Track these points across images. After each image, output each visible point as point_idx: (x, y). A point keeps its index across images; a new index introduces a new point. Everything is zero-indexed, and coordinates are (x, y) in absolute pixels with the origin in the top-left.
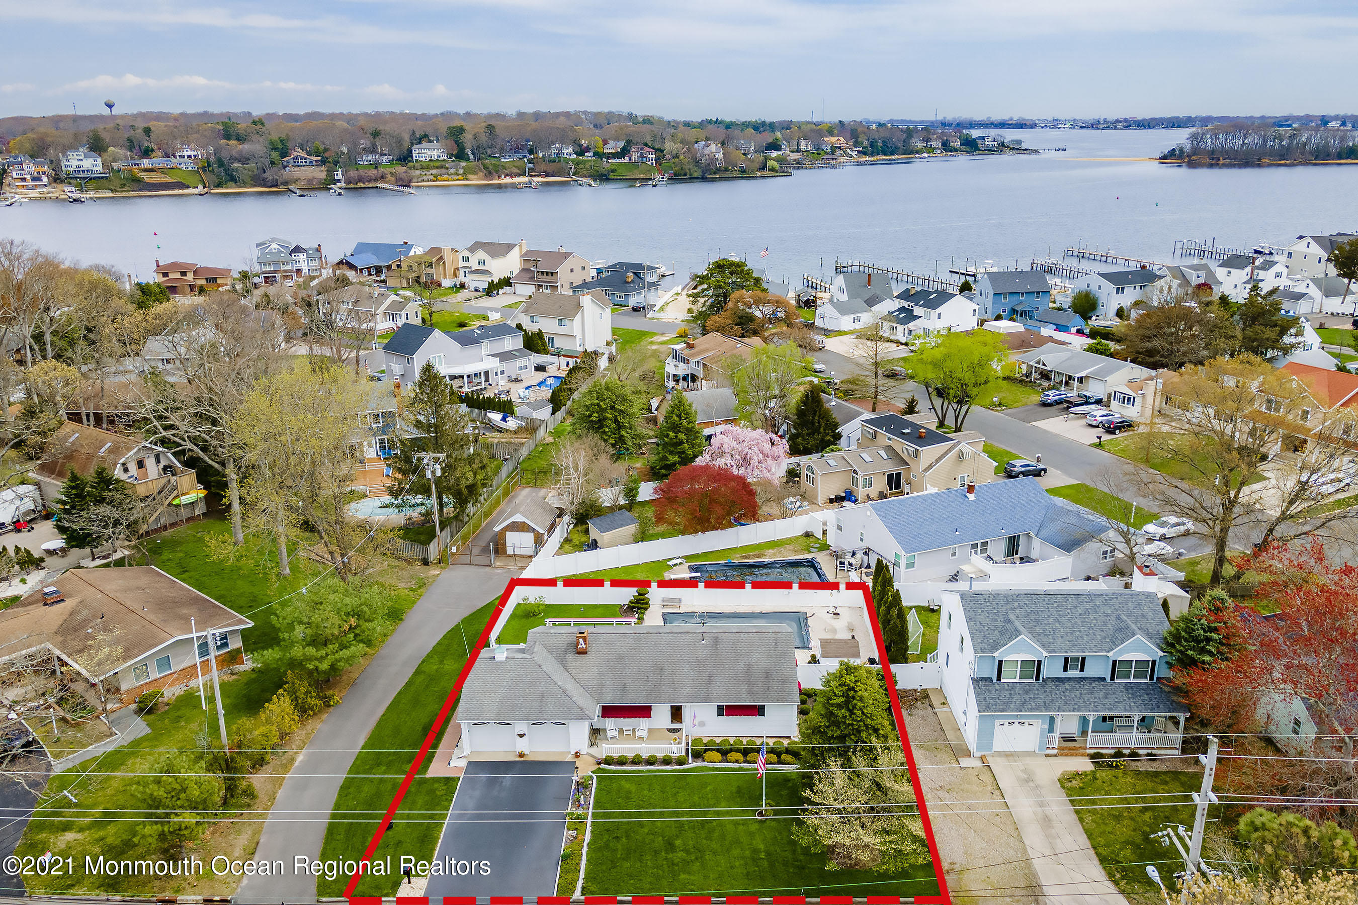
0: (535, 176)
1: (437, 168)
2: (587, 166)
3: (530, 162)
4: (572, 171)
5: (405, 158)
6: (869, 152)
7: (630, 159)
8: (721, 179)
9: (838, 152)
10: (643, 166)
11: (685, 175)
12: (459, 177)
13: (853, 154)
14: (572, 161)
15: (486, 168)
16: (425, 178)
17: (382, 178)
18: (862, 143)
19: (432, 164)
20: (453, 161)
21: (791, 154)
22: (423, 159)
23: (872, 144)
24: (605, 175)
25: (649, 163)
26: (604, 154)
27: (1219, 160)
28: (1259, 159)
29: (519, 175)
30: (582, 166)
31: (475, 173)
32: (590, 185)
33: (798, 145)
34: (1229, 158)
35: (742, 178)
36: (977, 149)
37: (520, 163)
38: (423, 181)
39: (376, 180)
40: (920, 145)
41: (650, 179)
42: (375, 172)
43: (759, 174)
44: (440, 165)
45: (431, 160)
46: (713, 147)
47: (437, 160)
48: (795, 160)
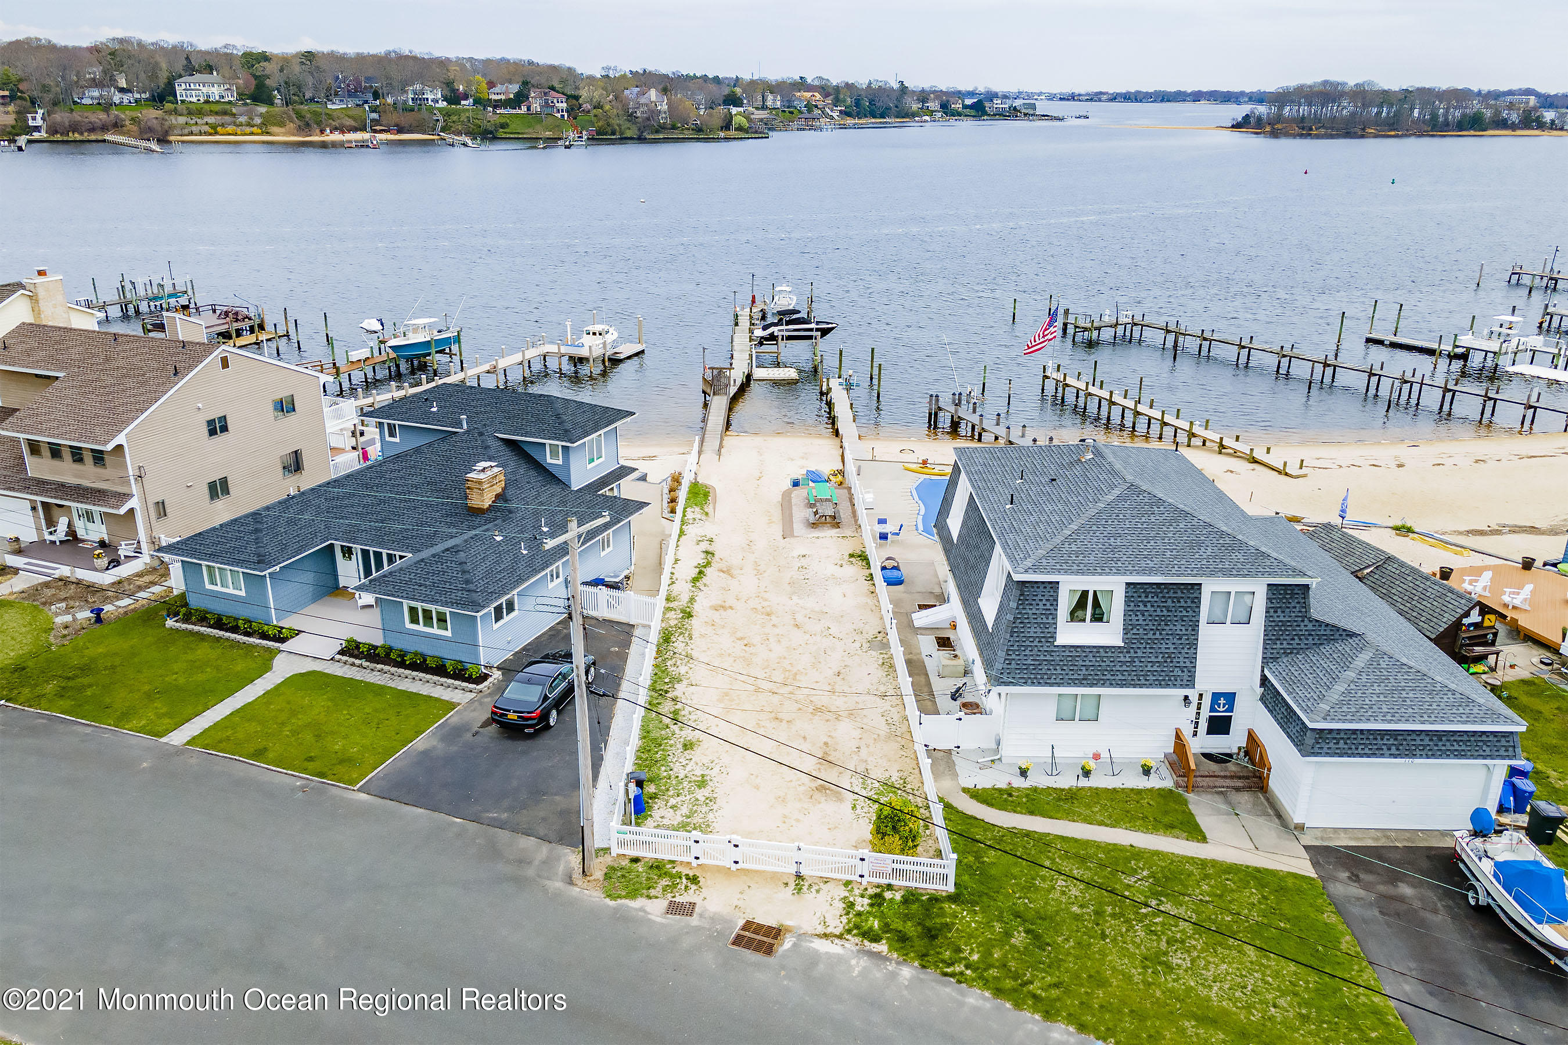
0: (381, 131)
1: (217, 113)
2: (463, 118)
3: (373, 110)
4: (440, 125)
5: (163, 95)
6: (854, 113)
7: (529, 109)
8: (666, 140)
9: (817, 112)
10: (550, 119)
11: (613, 133)
12: (255, 130)
13: (835, 115)
14: (440, 110)
15: (300, 116)
16: (194, 129)
17: (117, 126)
18: (844, 101)
19: (207, 107)
20: (246, 104)
21: (756, 112)
22: (194, 99)
23: (858, 103)
24: (491, 132)
25: (559, 115)
26: (490, 100)
27: (1311, 129)
28: (1363, 129)
29: (355, 130)
30: (455, 118)
31: (282, 124)
32: (465, 145)
33: (764, 99)
34: (1323, 127)
35: (698, 140)
36: (985, 113)
37: (358, 112)
38: (191, 133)
39: (104, 128)
40: (915, 106)
41: (560, 139)
42: (103, 116)
43: (722, 134)
44: (223, 110)
45: (207, 102)
46: (653, 94)
47: (218, 102)
48: (761, 120)
